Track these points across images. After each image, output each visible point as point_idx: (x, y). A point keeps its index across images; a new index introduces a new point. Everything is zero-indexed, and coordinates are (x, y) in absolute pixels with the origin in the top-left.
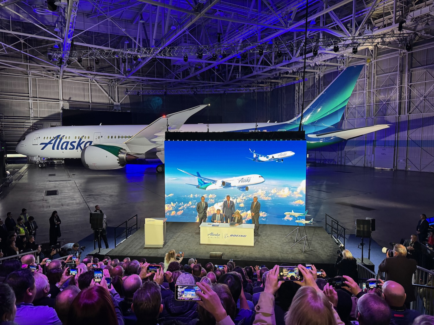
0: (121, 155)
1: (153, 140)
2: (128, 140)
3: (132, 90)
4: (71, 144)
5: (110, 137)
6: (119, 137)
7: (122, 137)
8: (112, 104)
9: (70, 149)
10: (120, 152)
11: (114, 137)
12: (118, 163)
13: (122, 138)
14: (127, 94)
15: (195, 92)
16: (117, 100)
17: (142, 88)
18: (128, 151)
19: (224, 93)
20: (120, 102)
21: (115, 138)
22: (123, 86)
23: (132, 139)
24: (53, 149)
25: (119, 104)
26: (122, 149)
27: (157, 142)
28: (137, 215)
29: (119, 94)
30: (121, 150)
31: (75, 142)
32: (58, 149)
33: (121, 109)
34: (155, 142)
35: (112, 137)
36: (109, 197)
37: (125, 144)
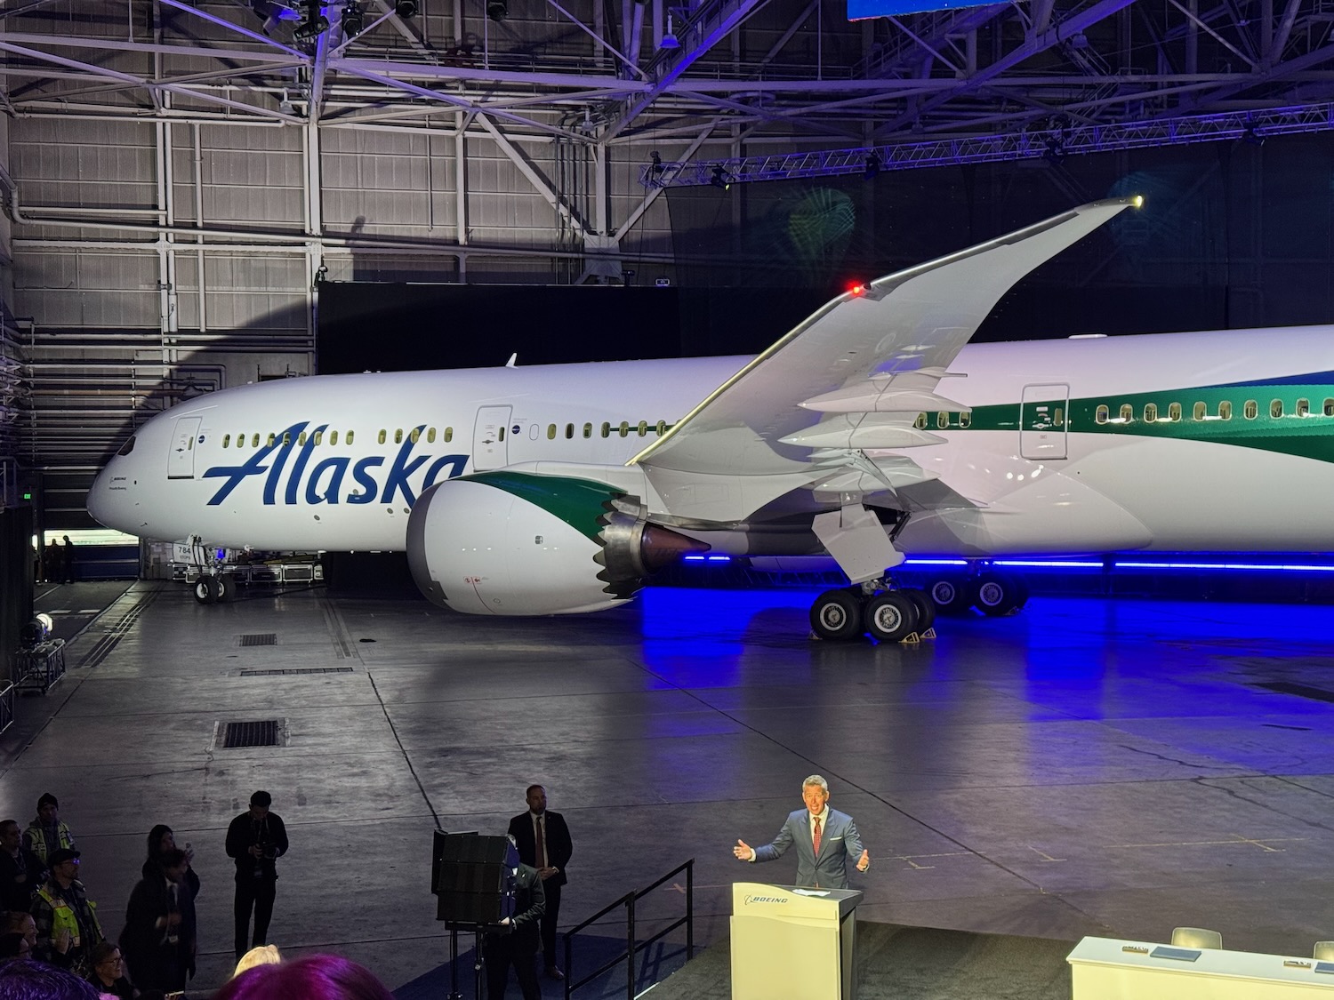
0: (616, 533)
1: (794, 440)
2: (653, 442)
3: (684, 159)
4: (360, 475)
5: (561, 432)
6: (607, 430)
7: (625, 430)
8: (578, 247)
9: (352, 499)
10: (608, 516)
11: (578, 431)
12: (600, 576)
13: (624, 434)
14: (655, 184)
15: (1054, 144)
16: (601, 226)
17: (743, 147)
18: (656, 506)
19: (1249, 139)
20: (620, 234)
21: (587, 434)
22: (638, 140)
23: (678, 438)
24: (269, 498)
25: (613, 243)
26: (620, 495)
27: (819, 449)
28: (689, 865)
29: (615, 191)
30: (616, 503)
31: (377, 461)
32: (291, 498)
33: (624, 273)
34: (803, 454)
35: (570, 432)
36: (546, 768)
37: (639, 470)
